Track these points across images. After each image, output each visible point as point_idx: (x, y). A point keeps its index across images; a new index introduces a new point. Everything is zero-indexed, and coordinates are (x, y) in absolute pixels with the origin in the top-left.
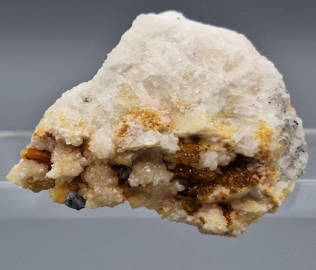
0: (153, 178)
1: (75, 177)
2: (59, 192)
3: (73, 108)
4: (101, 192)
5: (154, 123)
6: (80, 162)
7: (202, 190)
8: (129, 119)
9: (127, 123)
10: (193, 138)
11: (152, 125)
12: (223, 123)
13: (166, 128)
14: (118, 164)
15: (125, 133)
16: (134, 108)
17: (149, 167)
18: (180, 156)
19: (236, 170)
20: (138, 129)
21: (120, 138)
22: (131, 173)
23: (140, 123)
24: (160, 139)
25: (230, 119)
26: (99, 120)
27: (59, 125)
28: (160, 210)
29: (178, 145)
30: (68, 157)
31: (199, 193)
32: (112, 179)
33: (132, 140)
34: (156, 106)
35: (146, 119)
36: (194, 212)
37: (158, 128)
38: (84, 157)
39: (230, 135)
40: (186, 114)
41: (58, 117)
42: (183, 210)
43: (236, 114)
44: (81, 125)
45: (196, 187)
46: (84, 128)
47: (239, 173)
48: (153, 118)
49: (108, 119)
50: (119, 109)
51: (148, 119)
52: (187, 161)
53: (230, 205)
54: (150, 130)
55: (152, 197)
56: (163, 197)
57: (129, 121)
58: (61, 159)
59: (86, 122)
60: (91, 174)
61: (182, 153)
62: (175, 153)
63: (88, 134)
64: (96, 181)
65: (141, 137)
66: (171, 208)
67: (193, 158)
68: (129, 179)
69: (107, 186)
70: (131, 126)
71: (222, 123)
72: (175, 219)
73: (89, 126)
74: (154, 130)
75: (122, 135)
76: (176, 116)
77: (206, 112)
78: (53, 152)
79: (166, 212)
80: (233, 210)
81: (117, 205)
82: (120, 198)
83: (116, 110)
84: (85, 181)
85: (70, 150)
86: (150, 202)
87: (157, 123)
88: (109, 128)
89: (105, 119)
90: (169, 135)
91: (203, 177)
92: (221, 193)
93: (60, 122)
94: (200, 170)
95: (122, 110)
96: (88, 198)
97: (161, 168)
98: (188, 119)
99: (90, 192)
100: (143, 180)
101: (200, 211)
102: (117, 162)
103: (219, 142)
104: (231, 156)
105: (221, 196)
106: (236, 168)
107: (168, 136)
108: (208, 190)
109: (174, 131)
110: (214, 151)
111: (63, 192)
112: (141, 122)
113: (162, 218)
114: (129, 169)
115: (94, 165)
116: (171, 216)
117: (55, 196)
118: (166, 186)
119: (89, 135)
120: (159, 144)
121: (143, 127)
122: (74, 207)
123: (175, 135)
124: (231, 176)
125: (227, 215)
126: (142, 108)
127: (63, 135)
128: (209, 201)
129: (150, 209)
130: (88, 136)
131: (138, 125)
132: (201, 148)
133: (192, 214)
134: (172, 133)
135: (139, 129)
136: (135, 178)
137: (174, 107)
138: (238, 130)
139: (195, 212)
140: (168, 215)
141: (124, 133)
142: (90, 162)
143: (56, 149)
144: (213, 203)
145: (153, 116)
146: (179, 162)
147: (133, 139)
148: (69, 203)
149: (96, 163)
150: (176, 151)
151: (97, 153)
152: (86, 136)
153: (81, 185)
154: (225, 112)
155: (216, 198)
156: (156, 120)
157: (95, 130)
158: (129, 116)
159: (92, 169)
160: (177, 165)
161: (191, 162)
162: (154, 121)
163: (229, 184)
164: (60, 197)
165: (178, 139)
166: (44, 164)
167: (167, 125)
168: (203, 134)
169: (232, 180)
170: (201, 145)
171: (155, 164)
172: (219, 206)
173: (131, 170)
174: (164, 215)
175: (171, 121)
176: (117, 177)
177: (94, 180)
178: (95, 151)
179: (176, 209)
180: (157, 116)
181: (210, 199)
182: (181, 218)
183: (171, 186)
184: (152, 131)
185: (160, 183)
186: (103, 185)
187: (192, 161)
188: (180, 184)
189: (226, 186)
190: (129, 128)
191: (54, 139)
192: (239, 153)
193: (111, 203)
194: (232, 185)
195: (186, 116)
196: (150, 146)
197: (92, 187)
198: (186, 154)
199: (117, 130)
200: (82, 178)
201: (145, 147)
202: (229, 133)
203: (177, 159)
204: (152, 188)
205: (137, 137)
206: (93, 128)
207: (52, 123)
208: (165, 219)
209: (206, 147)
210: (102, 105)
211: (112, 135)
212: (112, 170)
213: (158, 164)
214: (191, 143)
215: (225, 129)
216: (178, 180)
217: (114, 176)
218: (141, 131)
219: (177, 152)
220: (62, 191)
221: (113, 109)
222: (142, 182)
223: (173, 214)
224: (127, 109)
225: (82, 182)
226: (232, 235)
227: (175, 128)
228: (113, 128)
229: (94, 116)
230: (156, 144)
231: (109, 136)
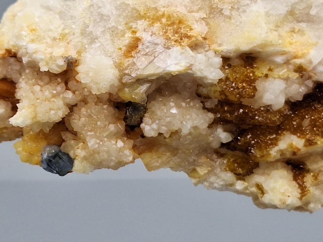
0: (182, 123)
1: (56, 123)
2: (30, 147)
3: (48, 9)
4: (98, 147)
5: (182, 34)
6: (64, 98)
7: (259, 141)
8: (140, 28)
9: (138, 35)
10: (244, 58)
11: (178, 37)
12: (293, 31)
13: (202, 43)
14: (124, 101)
15: (136, 51)
16: (148, 9)
17: (175, 104)
18: (225, 88)
19: (313, 108)
20: (155, 44)
21: (127, 60)
22: (146, 115)
23: (159, 34)
24: (191, 61)
25: (303, 25)
26: (92, 30)
27: (27, 39)
28: (192, 172)
29: (221, 69)
30: (44, 92)
31: (255, 145)
32: (115, 125)
33: (147, 63)
34: (185, 6)
35: (169, 28)
36: (246, 175)
37: (189, 43)
38: (70, 90)
39: (305, 51)
40: (234, 18)
41: (25, 25)
42: (229, 172)
43: (314, 16)
44: (63, 38)
45: (250, 135)
46: (68, 43)
47: (319, 113)
48: (180, 26)
49: (107, 27)
50: (124, 11)
51: (172, 28)
52: (236, 96)
53: (304, 164)
54: (176, 46)
55: (180, 151)
56: (197, 152)
57: (141, 31)
58: (32, 94)
59: (72, 33)
60: (82, 119)
61: (227, 83)
62: (216, 82)
63: (75, 53)
64: (90, 130)
65: (161, 57)
66: (210, 169)
67: (246, 91)
68: (142, 125)
69: (107, 137)
70: (144, 39)
71: (291, 32)
72: (217, 187)
73: (76, 39)
74: (183, 46)
75: (130, 55)
76: (216, 22)
77: (266, 15)
78: (18, 82)
79: (202, 176)
80: (308, 171)
81: (124, 166)
82: (129, 156)
83: (120, 13)
84: (72, 129)
85: (46, 79)
86: (176, 160)
87: (187, 34)
88: (109, 42)
89: (102, 28)
90: (207, 53)
91: (262, 120)
92: (291, 146)
93: (29, 34)
94: (257, 110)
95: (129, 14)
96: (77, 156)
97: (195, 105)
98: (237, 26)
99: (81, 147)
100: (165, 126)
101: (256, 174)
102: (122, 98)
103: (287, 62)
104: (307, 86)
105: (290, 150)
106: (313, 105)
107: (205, 56)
108: (270, 140)
109: (215, 47)
110: (279, 78)
111: (38, 146)
112: (161, 34)
113: (196, 184)
114: (142, 108)
115: (86, 104)
116: (210, 182)
117: (24, 153)
118: (202, 134)
119: (77, 55)
120: (191, 69)
121: (164, 41)
122: (55, 172)
123: (216, 53)
124: (305, 118)
125: (299, 179)
126: (162, 9)
127: (34, 56)
128: (271, 159)
129: (176, 171)
130: (75, 57)
131: (156, 37)
132: (258, 73)
133: (244, 178)
134: (212, 50)
135: (158, 44)
136: (152, 123)
137: (213, 7)
138: (317, 43)
139: (249, 175)
140: (206, 180)
141: (133, 50)
142: (80, 98)
143: (23, 77)
144: (277, 161)
145: (180, 22)
146: (223, 97)
147: (149, 62)
148: (48, 165)
149: (89, 100)
150: (218, 80)
151: (90, 84)
152: (72, 57)
153: (66, 136)
154: (296, 12)
155: (282, 153)
156: (184, 29)
157: (87, 46)
158: (141, 23)
159: (83, 110)
160: (219, 101)
161: (241, 96)
162: (182, 31)
163: (302, 130)
164: (32, 154)
165: (221, 59)
166: (4, 100)
167: (202, 37)
168: (261, 50)
169: (307, 125)
170: (258, 68)
171: (184, 100)
172: (286, 165)
173: (145, 110)
174: (198, 179)
175: (209, 30)
176: (123, 121)
177: (87, 127)
178: (88, 82)
179: (218, 171)
180: (186, 23)
181: (272, 156)
182: (227, 185)
183: (210, 135)
184: (179, 47)
185: (192, 130)
186: (101, 135)
187: (244, 96)
188: (225, 131)
189: (299, 135)
190: (142, 42)
191: (19, 60)
192: (318, 81)
193: (115, 163)
194: (307, 132)
195: (233, 21)
196: (177, 73)
197: (84, 138)
198: (234, 85)
199: (121, 46)
200: (67, 124)
201: (169, 74)
202: (303, 48)
203: (220, 91)
204: (180, 139)
205: (155, 57)
206: (82, 43)
207: (16, 36)
208: (200, 186)
209: (265, 71)
210: (97, 5)
211: (114, 55)
212: (114, 111)
213: (188, 100)
214: (241, 66)
215: (296, 43)
216: (222, 125)
217: (118, 119)
218: (162, 48)
219: (220, 80)
220: (35, 145)
221: (115, 10)
222: (164, 130)
223: (212, 179)
224: (138, 11)
225: (67, 130)
226: (307, 210)
227: (216, 43)
228: (115, 42)
229: (85, 23)
230: (187, 69)
231: (109, 57)
